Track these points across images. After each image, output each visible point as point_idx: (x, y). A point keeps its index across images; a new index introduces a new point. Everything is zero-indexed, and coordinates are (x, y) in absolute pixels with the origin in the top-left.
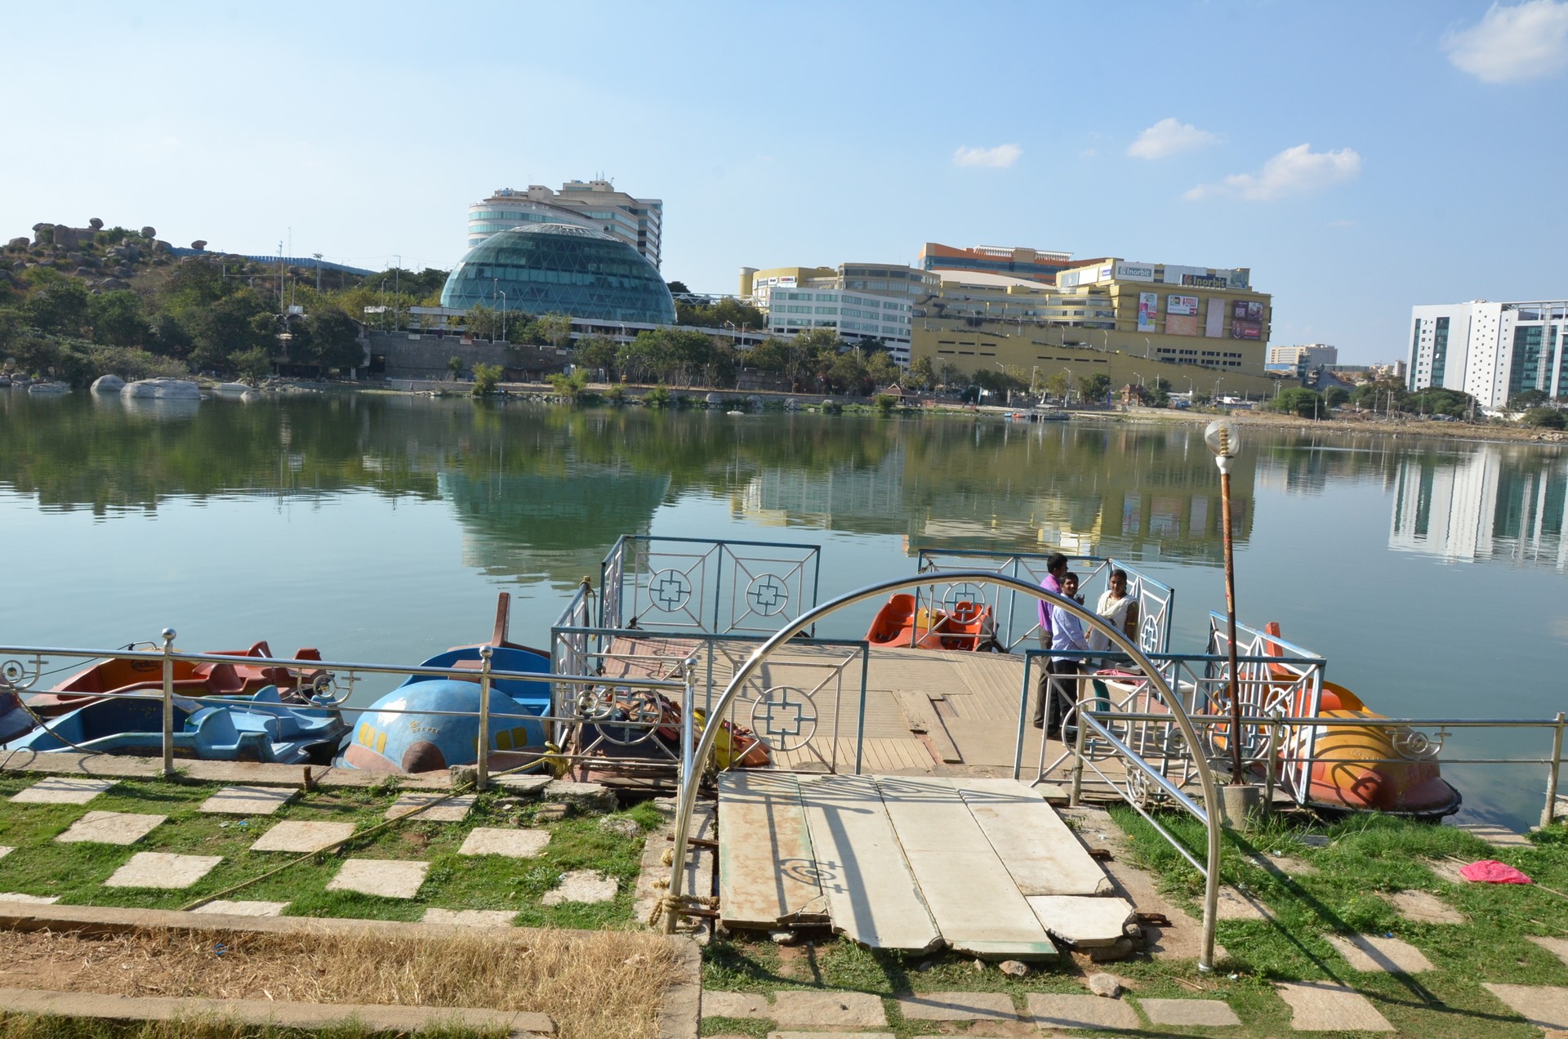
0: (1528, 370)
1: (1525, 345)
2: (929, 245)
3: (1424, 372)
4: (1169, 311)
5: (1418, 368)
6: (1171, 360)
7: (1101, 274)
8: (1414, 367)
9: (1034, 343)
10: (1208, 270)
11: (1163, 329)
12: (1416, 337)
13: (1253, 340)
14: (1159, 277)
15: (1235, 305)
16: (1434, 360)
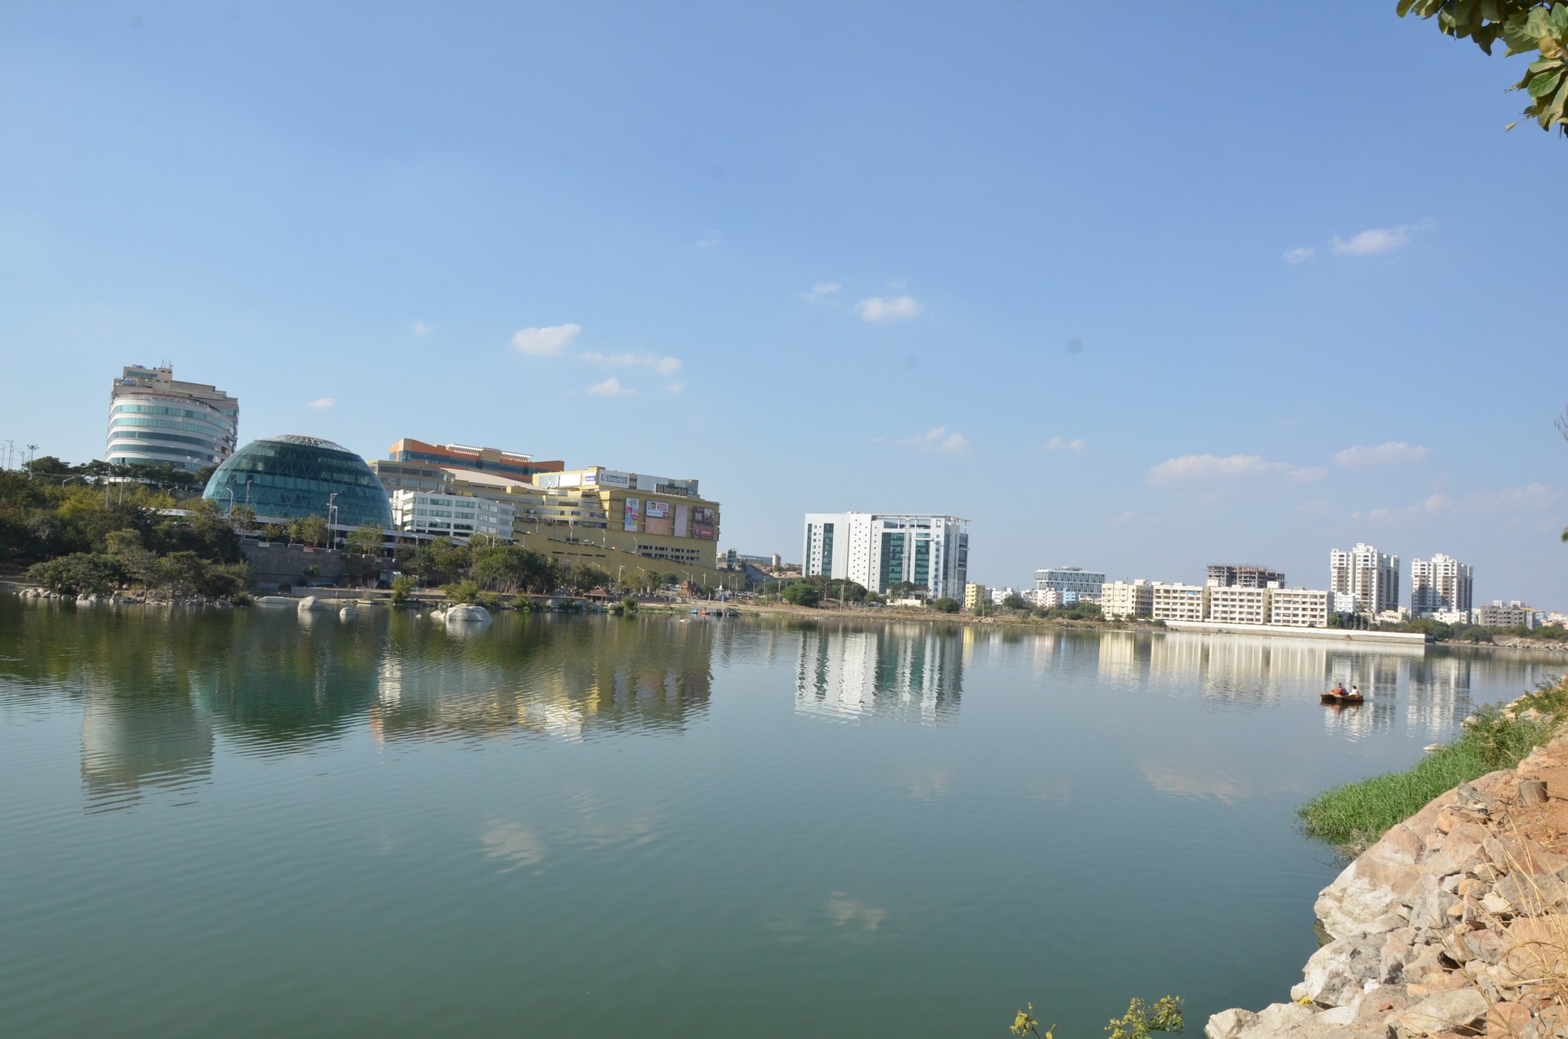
0: (893, 566)
1: (891, 548)
2: (405, 441)
3: (816, 565)
4: (648, 514)
5: (812, 562)
6: (650, 555)
7: (584, 479)
8: (808, 562)
9: (550, 539)
10: (669, 480)
11: (643, 528)
12: (809, 538)
13: (707, 539)
14: (633, 484)
15: (694, 510)
16: (824, 556)
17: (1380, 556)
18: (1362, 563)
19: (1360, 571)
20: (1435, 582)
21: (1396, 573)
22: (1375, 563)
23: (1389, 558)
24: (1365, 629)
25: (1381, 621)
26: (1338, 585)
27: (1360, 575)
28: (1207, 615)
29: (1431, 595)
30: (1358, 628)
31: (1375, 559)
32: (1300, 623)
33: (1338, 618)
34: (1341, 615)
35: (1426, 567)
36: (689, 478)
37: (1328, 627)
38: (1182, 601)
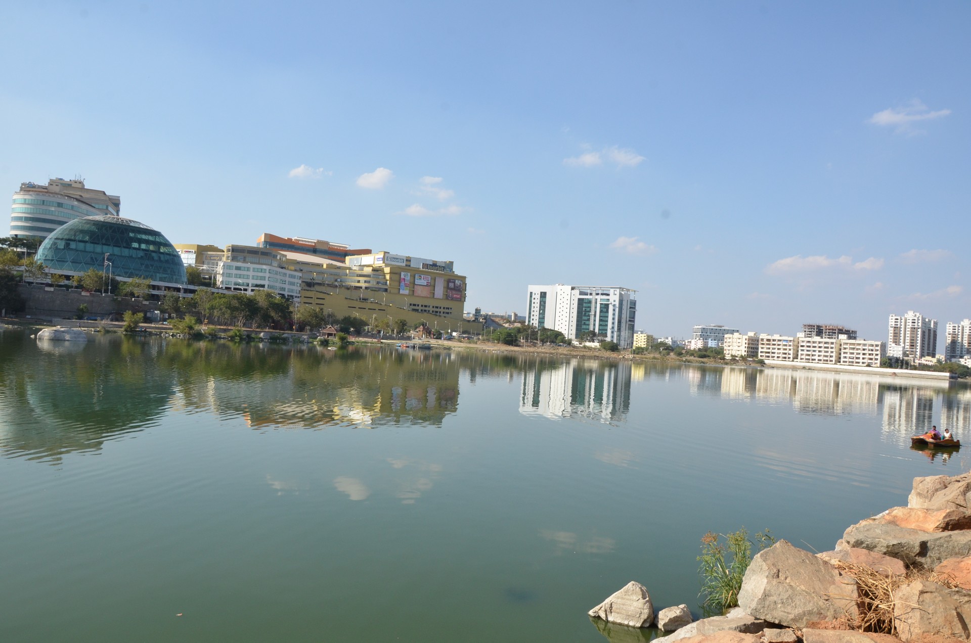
0: (585, 320)
1: (583, 308)
2: (266, 235)
3: (535, 320)
4: (416, 283)
5: (532, 317)
6: (416, 310)
7: (376, 260)
8: (530, 317)
9: (346, 298)
10: (433, 261)
11: (413, 293)
12: (531, 301)
13: (458, 300)
14: (408, 263)
15: (449, 281)
16: (540, 314)
17: (923, 320)
18: (911, 324)
19: (909, 330)
20: (962, 338)
21: (935, 332)
22: (920, 324)
23: (930, 321)
24: (907, 368)
25: (919, 363)
26: (894, 339)
27: (909, 332)
28: (796, 357)
29: (959, 347)
30: (902, 368)
31: (920, 321)
32: (861, 363)
33: (887, 361)
34: (890, 359)
35: (957, 328)
36: (447, 259)
37: (880, 367)
38: (779, 347)
